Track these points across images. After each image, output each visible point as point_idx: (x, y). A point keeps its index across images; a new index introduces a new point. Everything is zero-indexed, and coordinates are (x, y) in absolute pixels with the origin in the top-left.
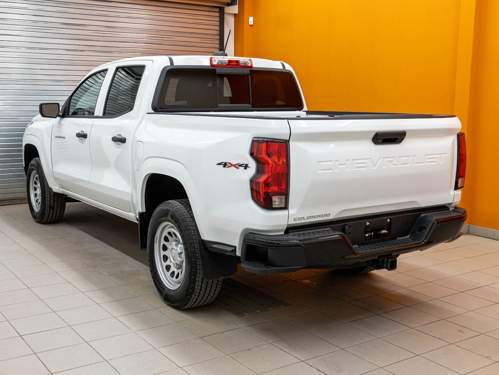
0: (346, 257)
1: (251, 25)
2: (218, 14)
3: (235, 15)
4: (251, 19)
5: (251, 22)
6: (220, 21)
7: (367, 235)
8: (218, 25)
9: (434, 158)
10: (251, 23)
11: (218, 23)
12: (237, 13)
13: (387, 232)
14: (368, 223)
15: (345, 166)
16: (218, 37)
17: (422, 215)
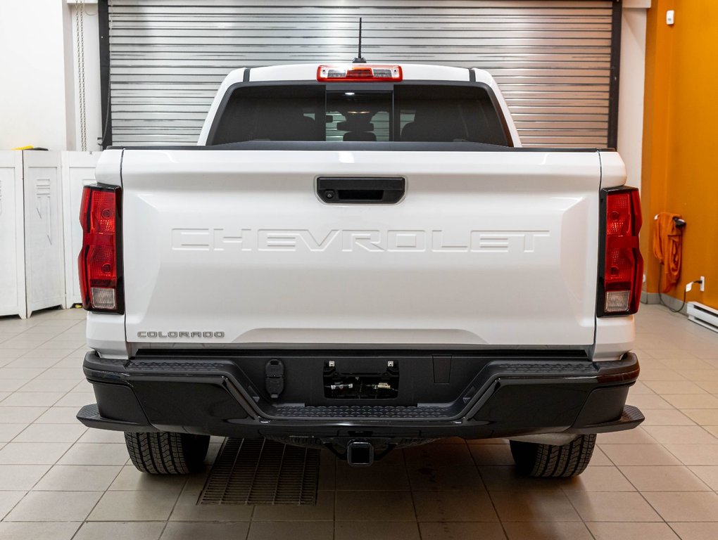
0: (229, 421)
1: (671, 26)
2: (610, 12)
3: (648, 10)
4: (670, 15)
5: (670, 19)
6: (613, 24)
7: (333, 387)
8: (610, 29)
9: (505, 239)
10: (670, 22)
11: (609, 27)
12: (649, 6)
13: (388, 387)
14: (332, 363)
15: (239, 241)
16: (609, 51)
17: (493, 363)
